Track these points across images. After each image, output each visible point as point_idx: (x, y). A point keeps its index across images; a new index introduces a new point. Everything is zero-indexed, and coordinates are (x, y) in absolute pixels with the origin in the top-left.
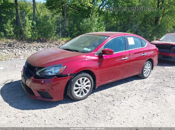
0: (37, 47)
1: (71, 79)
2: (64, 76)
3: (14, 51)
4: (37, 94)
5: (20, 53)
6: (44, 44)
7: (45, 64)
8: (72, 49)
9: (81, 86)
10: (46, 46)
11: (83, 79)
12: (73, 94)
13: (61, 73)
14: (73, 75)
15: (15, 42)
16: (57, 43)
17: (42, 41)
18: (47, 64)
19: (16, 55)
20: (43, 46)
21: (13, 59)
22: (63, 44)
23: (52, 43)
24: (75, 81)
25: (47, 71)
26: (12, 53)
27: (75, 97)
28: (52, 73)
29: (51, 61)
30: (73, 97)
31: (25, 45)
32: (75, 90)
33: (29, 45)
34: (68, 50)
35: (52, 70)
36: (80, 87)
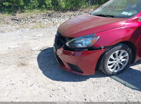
0: (70, 15)
1: (104, 53)
2: (97, 49)
3: (53, 20)
4: (67, 66)
5: (57, 22)
6: (76, 13)
7: (74, 34)
8: (106, 14)
9: (116, 60)
10: (77, 14)
11: (119, 52)
12: (106, 69)
13: (93, 46)
14: (108, 48)
15: (53, 12)
16: (86, 11)
17: (74, 10)
18: (77, 33)
19: (54, 23)
20: (75, 14)
21: (52, 26)
22: (92, 11)
23: (82, 12)
24: (109, 55)
25: (77, 42)
26: (51, 22)
27: (107, 71)
28: (82, 44)
29: (82, 30)
30: (105, 72)
31: (60, 14)
32: (108, 64)
33: (63, 14)
34: (100, 15)
35: (82, 41)
36: (115, 62)
